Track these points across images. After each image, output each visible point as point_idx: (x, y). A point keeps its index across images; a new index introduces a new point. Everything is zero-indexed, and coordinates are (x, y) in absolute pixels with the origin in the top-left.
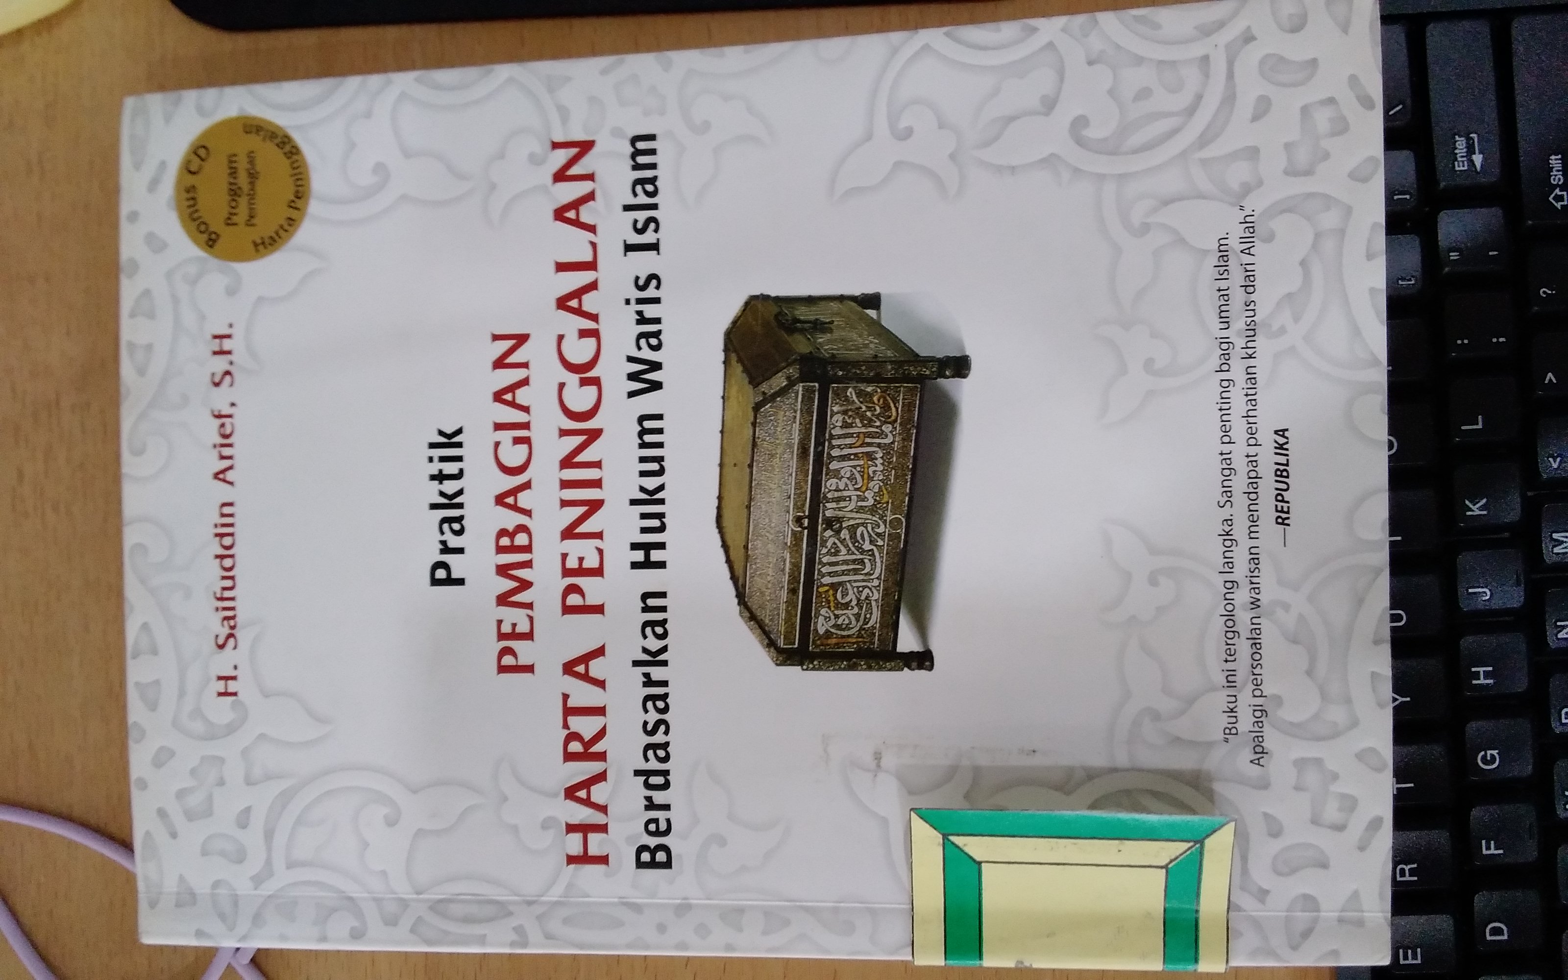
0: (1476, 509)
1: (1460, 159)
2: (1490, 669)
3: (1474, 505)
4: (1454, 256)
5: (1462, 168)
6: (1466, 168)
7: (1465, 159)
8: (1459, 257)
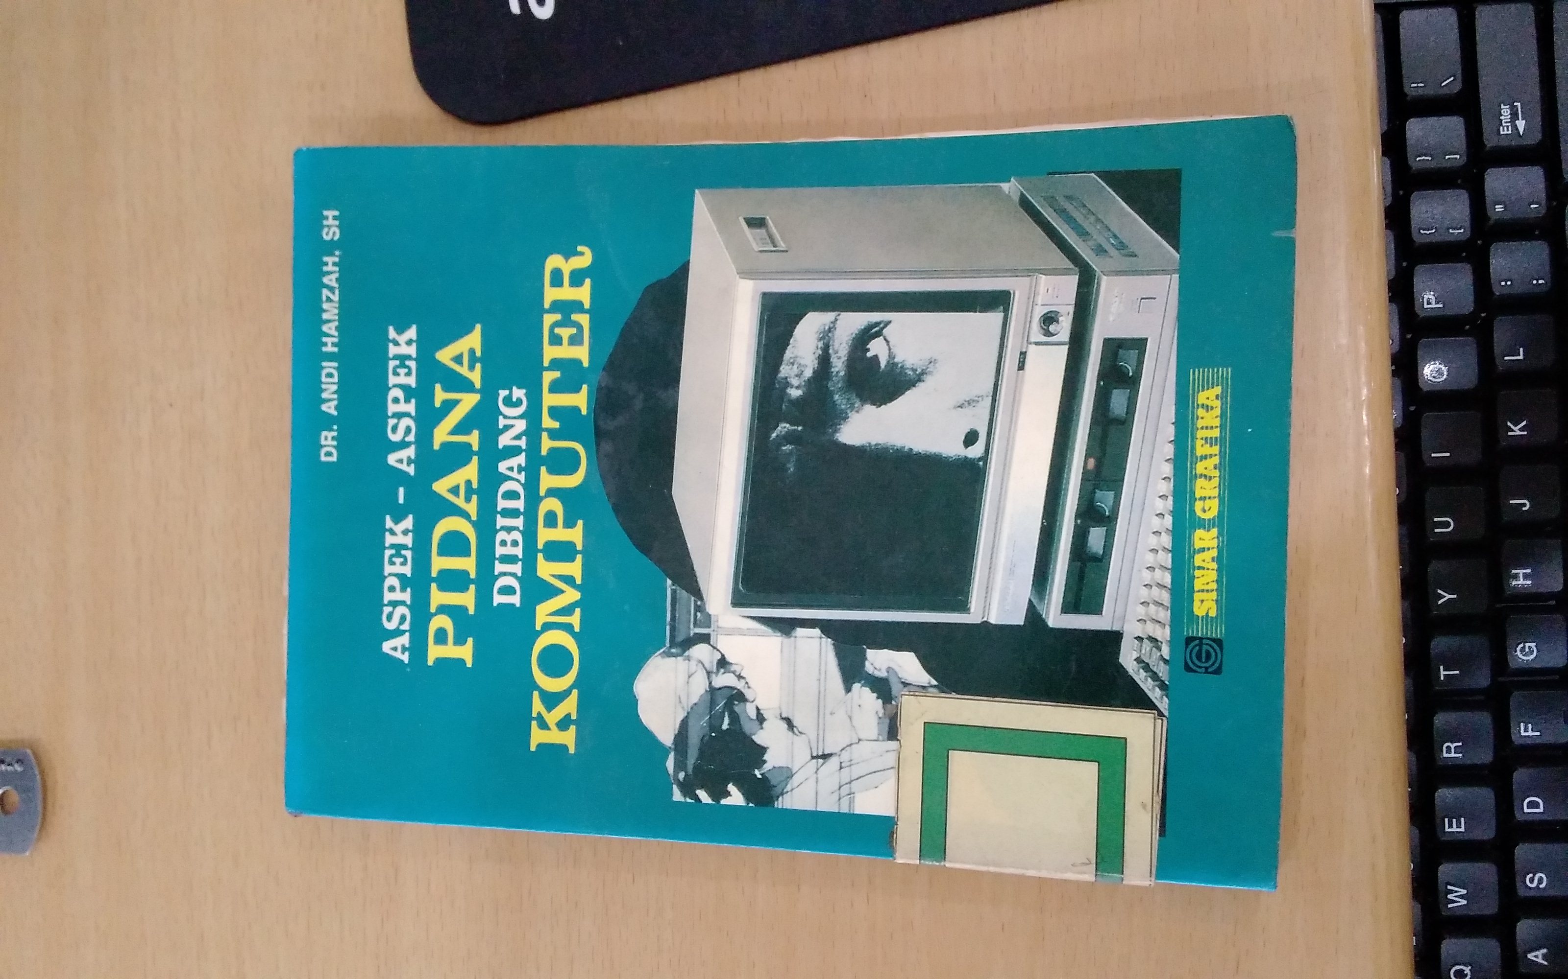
0: (1517, 430)
1: (1504, 124)
2: (1529, 571)
3: (1516, 426)
4: (1499, 208)
5: (1506, 132)
6: (1510, 132)
7: (1509, 124)
8: (1503, 209)
